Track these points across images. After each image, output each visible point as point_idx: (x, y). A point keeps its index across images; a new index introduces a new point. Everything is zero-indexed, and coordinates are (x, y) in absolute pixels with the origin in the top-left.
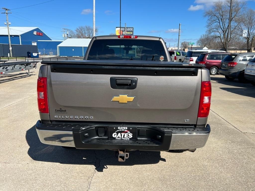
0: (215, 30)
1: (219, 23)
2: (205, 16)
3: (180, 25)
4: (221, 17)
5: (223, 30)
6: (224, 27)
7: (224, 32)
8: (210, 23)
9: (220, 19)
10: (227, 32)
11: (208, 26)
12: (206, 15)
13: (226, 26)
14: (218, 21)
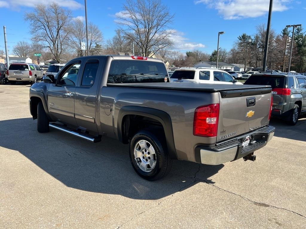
0: (42, 38)
1: (46, 30)
2: (26, 19)
3: (4, 28)
4: (48, 24)
5: (52, 39)
6: (53, 36)
7: (53, 42)
8: (34, 29)
9: (45, 26)
10: (57, 42)
11: (32, 32)
12: (28, 18)
13: (55, 35)
14: (44, 28)
